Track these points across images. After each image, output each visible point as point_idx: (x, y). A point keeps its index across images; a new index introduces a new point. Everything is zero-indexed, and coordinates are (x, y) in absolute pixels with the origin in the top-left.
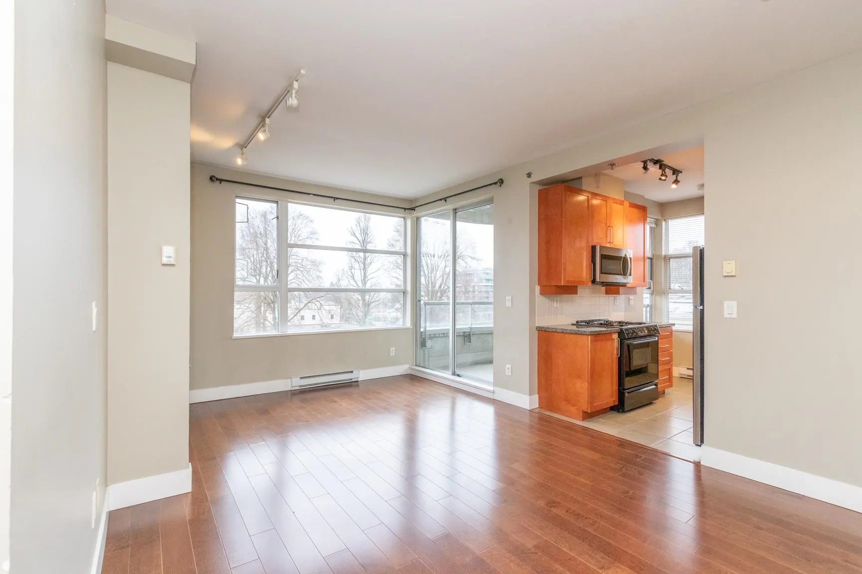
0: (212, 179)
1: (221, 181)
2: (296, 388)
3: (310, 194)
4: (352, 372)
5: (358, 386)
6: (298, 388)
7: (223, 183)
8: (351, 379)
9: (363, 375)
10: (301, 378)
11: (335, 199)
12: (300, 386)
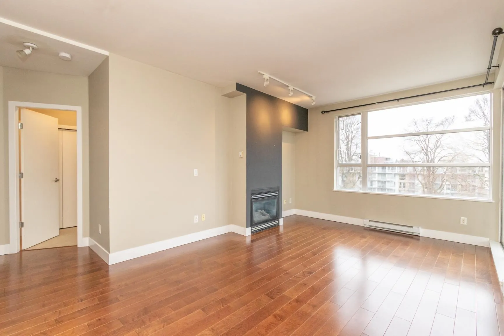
0: (323, 112)
1: (328, 112)
2: (367, 226)
3: (375, 103)
4: (412, 227)
5: (419, 240)
6: (369, 227)
7: (329, 112)
8: (413, 233)
9: (423, 232)
10: (370, 221)
11: (398, 100)
12: (370, 226)
